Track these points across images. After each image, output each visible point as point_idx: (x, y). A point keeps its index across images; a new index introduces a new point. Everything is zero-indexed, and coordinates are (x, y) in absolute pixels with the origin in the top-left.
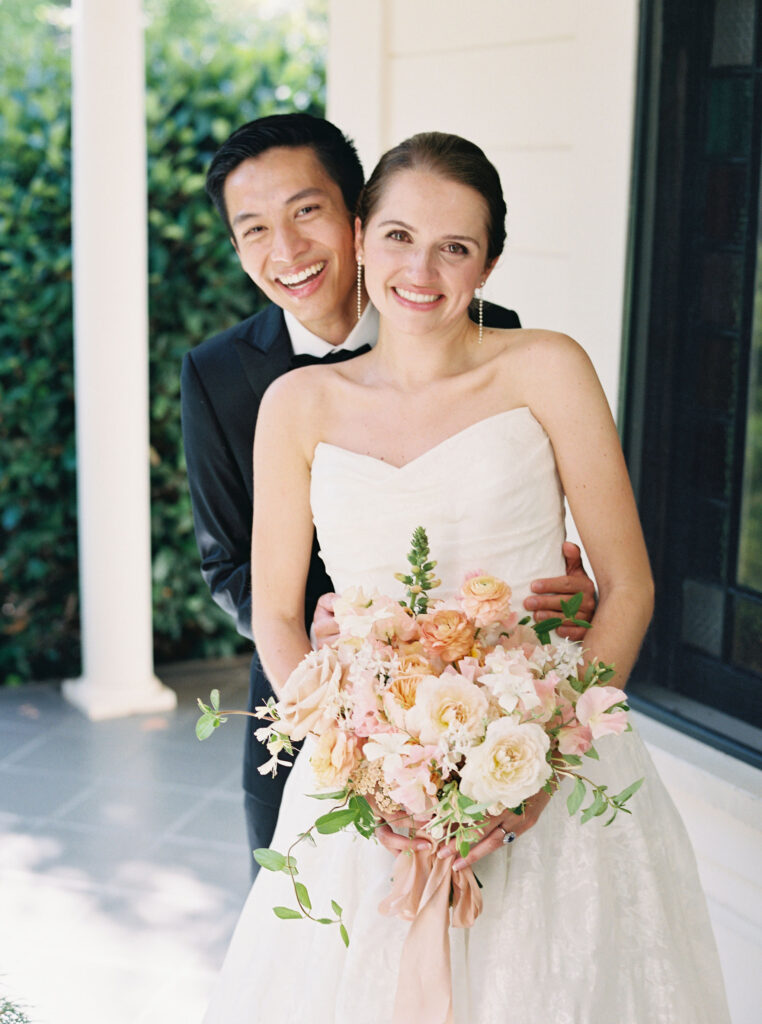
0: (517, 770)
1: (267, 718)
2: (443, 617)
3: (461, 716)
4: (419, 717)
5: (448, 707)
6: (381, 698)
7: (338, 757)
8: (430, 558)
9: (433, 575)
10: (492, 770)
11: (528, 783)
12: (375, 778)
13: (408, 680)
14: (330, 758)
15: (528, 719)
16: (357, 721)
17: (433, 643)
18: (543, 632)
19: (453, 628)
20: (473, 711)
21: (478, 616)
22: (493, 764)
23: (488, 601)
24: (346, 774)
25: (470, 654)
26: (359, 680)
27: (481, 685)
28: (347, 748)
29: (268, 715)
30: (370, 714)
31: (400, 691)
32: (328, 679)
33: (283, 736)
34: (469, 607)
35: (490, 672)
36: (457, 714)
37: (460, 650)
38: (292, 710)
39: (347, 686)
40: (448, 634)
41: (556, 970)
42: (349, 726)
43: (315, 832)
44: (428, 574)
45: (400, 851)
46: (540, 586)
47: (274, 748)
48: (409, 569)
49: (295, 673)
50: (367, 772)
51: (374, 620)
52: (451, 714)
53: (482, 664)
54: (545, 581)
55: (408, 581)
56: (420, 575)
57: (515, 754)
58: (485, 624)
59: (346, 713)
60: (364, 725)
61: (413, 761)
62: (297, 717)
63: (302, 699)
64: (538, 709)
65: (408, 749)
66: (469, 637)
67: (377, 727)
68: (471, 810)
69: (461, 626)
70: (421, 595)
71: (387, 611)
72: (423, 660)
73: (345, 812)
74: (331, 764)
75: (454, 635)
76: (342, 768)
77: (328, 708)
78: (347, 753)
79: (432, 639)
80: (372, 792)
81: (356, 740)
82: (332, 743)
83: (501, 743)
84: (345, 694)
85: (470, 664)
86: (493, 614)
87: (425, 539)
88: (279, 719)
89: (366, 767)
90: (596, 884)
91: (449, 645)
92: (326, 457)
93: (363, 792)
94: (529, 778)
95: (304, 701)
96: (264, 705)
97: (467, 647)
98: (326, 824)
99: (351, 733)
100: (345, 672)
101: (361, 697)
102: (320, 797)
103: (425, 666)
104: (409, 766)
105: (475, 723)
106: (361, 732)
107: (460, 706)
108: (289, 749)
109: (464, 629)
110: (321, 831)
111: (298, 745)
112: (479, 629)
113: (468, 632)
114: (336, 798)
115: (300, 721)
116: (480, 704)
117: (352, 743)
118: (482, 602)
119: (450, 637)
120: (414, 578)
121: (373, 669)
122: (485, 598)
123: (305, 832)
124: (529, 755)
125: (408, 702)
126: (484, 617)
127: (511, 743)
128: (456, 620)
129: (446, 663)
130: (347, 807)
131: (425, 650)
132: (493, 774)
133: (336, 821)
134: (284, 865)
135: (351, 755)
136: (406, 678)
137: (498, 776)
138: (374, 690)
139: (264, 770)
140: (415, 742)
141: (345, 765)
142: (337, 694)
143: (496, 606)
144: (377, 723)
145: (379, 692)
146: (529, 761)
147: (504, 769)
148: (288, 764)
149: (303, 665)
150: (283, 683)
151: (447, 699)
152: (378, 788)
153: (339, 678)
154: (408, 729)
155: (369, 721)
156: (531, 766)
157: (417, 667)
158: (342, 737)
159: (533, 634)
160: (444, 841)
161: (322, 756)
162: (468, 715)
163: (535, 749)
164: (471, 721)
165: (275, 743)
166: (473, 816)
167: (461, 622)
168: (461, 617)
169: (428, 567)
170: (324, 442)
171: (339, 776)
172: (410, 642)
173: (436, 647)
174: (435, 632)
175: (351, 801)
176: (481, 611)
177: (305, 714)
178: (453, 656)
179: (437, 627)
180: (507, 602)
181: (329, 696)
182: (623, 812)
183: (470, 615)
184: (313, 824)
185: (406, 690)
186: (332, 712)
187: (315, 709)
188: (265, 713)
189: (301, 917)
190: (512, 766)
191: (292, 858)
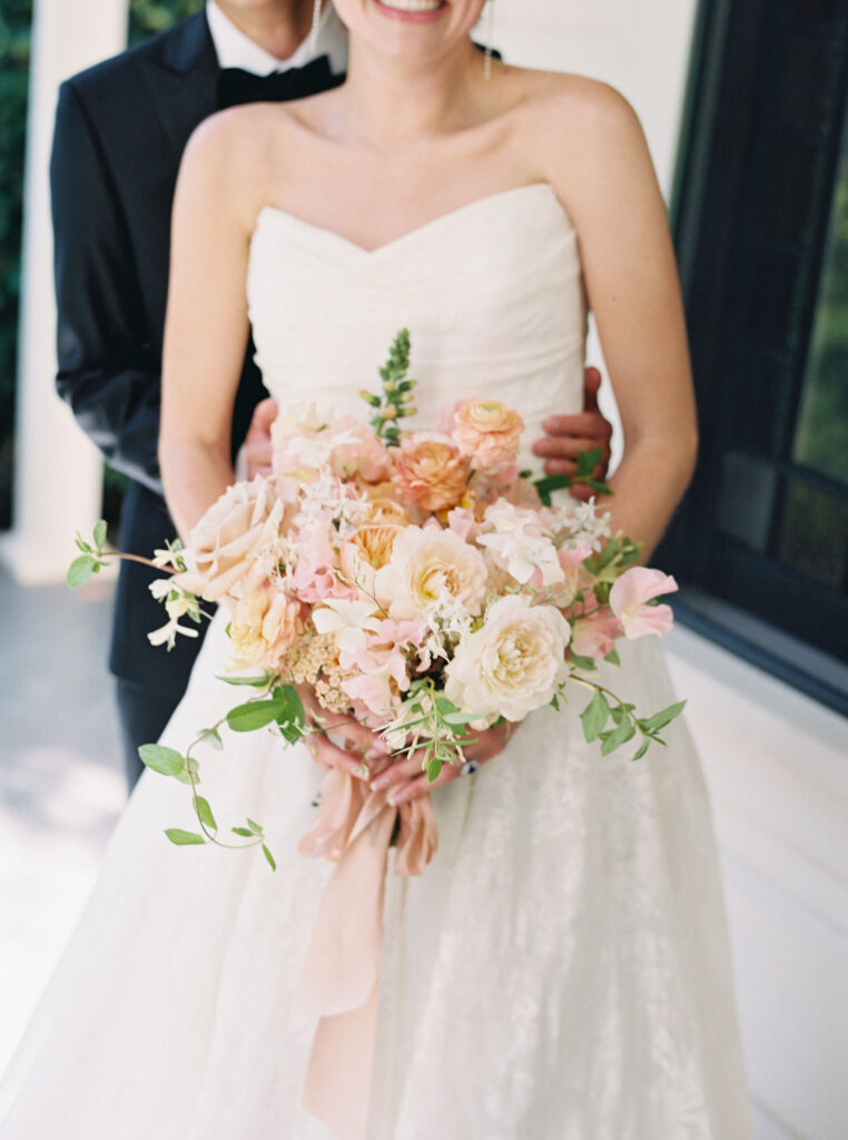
0: (527, 669)
1: (168, 569)
2: (426, 450)
3: (452, 583)
4: (394, 580)
5: (434, 571)
6: (337, 551)
7: (271, 628)
8: (410, 374)
9: (412, 398)
10: (495, 668)
11: (540, 689)
12: (318, 661)
13: (377, 530)
14: (261, 627)
15: (542, 600)
16: (301, 580)
17: (410, 481)
18: (544, 490)
19: (441, 463)
20: (468, 580)
21: (478, 453)
22: (497, 659)
23: (492, 433)
24: (281, 650)
25: (460, 504)
26: (312, 522)
27: (480, 547)
28: (286, 615)
29: (169, 564)
30: (321, 572)
31: (365, 545)
32: (263, 520)
33: (187, 595)
34: (463, 441)
35: (492, 529)
36: (447, 581)
37: (448, 495)
38: (206, 558)
39: (290, 532)
40: (434, 470)
41: (521, 940)
42: (289, 586)
43: (224, 729)
44: (405, 396)
45: (331, 767)
46: (556, 425)
47: (174, 610)
48: (379, 387)
49: (213, 509)
50: (307, 652)
51: (331, 447)
52: (438, 583)
53: (480, 518)
54: (562, 419)
55: (376, 402)
56: (394, 396)
57: (525, 647)
58: (485, 465)
59: (289, 569)
60: (313, 585)
61: (384, 641)
62: (214, 568)
63: (222, 545)
64: (558, 588)
65: (374, 624)
66: (460, 481)
67: (332, 590)
68: (452, 719)
69: (452, 463)
70: (389, 424)
71: (351, 435)
72: (396, 507)
73: (268, 704)
74: (260, 635)
75: (443, 473)
76: (276, 644)
77: (261, 559)
78: (286, 623)
79: (410, 476)
80: (312, 680)
81: (299, 606)
82: (264, 607)
83: (507, 631)
84: (288, 542)
85: (465, 517)
86: (497, 452)
87: (407, 344)
88: (185, 570)
89: (306, 645)
90: (582, 831)
91: (435, 486)
92: (274, 229)
93: (299, 680)
94: (543, 681)
95: (228, 547)
96: (165, 548)
97: (457, 493)
98: (242, 717)
99: (293, 596)
100: (290, 511)
101: (310, 546)
102: (234, 682)
103: (398, 514)
104: (378, 648)
105: (469, 598)
106: (306, 596)
107: (452, 571)
108: (195, 612)
109: (456, 468)
110: (234, 727)
111: (211, 608)
112: (474, 472)
113: (460, 474)
114: (255, 685)
115: (218, 574)
116: (477, 572)
117: (294, 609)
118: (485, 434)
119: (435, 475)
120: (384, 400)
121: (333, 509)
122: (491, 428)
123: (210, 727)
124: (545, 649)
125: (378, 558)
126: (483, 456)
127: (522, 632)
128: (446, 455)
129: (425, 512)
130: (270, 697)
131: (399, 491)
132: (495, 672)
133: (256, 715)
134: (182, 767)
135: (291, 626)
136: (374, 527)
137: (503, 676)
138: (331, 540)
139: (156, 638)
140: (383, 615)
141: (280, 638)
142: (276, 540)
143: (503, 441)
144: (331, 584)
145: (337, 543)
146: (543, 658)
147: (510, 667)
148: (193, 633)
149: (225, 501)
150: (192, 524)
151: (434, 559)
152: (321, 675)
153: (280, 519)
154: (377, 598)
155: (321, 581)
156: (546, 666)
157: (388, 515)
158: (279, 600)
159: (533, 492)
160: (406, 754)
161: (250, 623)
162: (462, 584)
163: (552, 641)
164: (465, 593)
165: (175, 602)
166: (455, 728)
167: (452, 457)
168: (453, 452)
169: (405, 387)
170: (273, 206)
171: (270, 652)
172: (374, 483)
173: (415, 487)
174: (416, 467)
175: (277, 689)
176: (482, 447)
177: (226, 565)
178: (437, 503)
179: (418, 462)
180: (517, 437)
181: (264, 542)
182: (656, 743)
183: (464, 450)
184: (224, 715)
185: (374, 543)
186: (264, 566)
187: (242, 558)
188: (166, 561)
189: (202, 842)
190: (522, 663)
191: (192, 760)
